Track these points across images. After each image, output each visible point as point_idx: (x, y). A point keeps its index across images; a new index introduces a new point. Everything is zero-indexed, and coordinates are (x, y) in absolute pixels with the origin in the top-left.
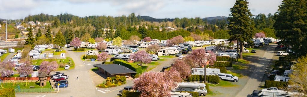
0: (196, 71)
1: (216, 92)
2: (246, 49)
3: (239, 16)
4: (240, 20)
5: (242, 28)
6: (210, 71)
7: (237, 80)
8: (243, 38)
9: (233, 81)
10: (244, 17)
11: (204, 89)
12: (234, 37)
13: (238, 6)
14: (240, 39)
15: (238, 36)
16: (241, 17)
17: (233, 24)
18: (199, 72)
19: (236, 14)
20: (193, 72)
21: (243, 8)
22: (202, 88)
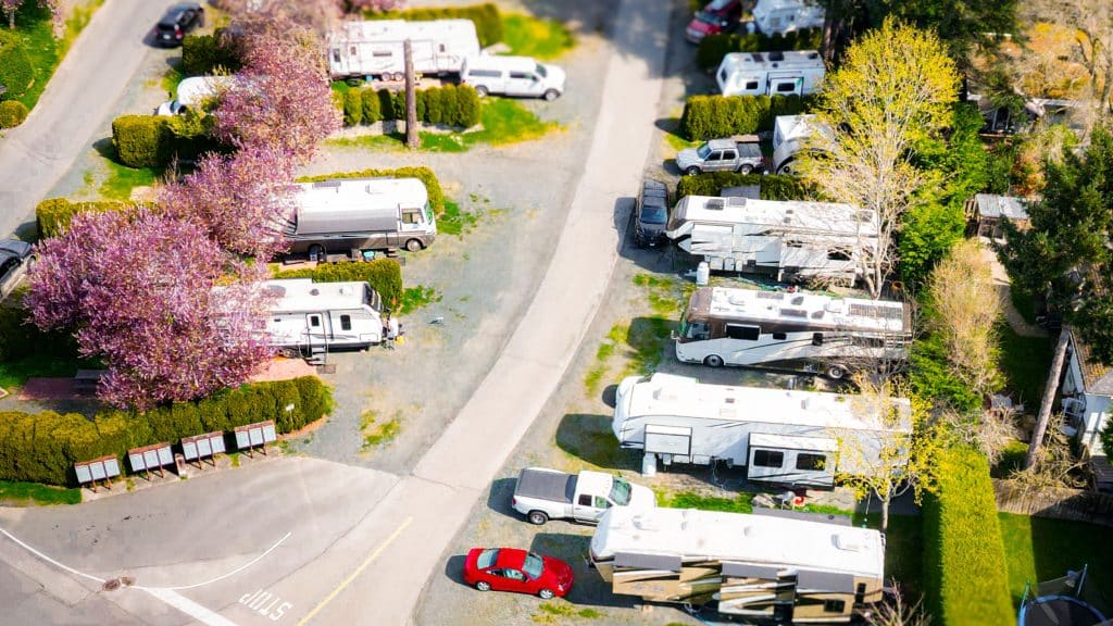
0: (354, 51)
1: (474, 199)
6: (428, 44)
7: (560, 89)
9: (544, 98)
11: (420, 221)
18: (370, 56)
20: (337, 58)
22: (411, 215)
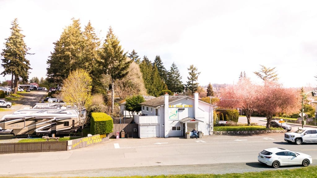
2: (20, 89)
3: (15, 47)
4: (16, 51)
5: (17, 60)
8: (18, 70)
9: (6, 107)
10: (20, 49)
12: (9, 70)
13: (14, 37)
14: (15, 71)
15: (13, 69)
16: (17, 49)
17: (7, 55)
19: (12, 45)
21: (19, 40)
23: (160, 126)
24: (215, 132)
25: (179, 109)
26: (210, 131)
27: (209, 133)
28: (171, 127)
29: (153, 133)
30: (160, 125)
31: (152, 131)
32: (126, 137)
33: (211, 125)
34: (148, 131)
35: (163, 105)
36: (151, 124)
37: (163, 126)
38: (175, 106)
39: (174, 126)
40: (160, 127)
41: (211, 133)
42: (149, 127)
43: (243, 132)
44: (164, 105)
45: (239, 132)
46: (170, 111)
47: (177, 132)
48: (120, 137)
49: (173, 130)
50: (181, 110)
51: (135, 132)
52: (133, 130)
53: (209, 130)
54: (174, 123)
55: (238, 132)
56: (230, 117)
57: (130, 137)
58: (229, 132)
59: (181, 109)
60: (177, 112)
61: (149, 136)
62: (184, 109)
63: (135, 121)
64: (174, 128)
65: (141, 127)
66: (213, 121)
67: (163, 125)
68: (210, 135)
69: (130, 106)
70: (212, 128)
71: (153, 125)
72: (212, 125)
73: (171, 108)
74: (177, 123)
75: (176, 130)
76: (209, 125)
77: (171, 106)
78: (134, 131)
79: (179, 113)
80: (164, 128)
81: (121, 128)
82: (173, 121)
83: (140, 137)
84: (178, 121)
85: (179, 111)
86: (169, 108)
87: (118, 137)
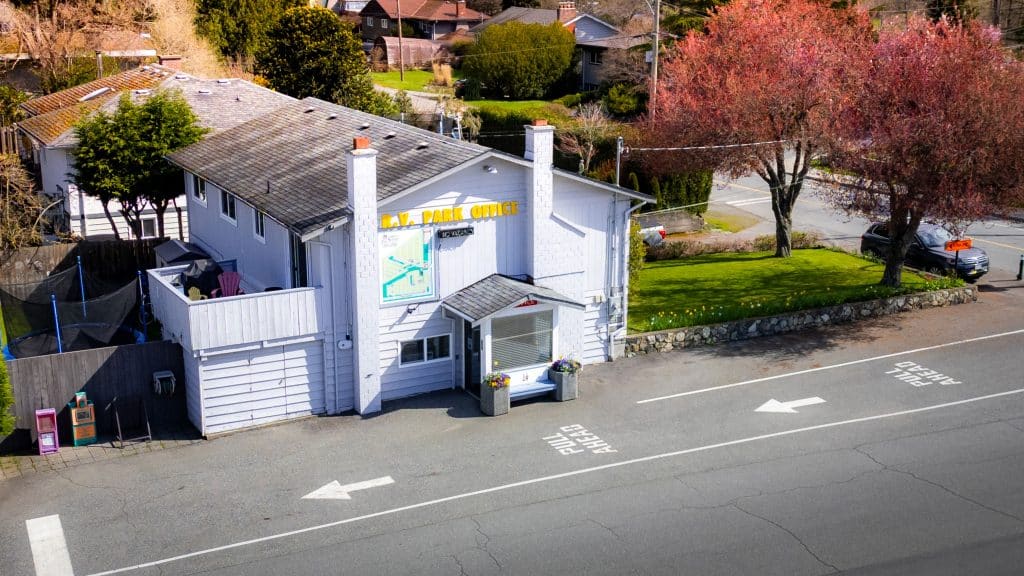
23: (328, 347)
24: (635, 341)
25: (440, 234)
26: (609, 340)
27: (606, 349)
28: (394, 345)
29: (282, 392)
30: (328, 339)
31: (275, 384)
32: (105, 432)
33: (618, 305)
34: (255, 387)
35: (345, 220)
36: (269, 341)
37: (348, 344)
38: (414, 215)
39: (410, 337)
40: (329, 356)
41: (617, 352)
42: (255, 360)
43: (774, 321)
44: (351, 215)
45: (759, 328)
46: (384, 252)
47: (428, 368)
48: (65, 438)
49: (404, 360)
50: (449, 235)
51: (166, 392)
52: (152, 383)
53: (604, 337)
54: (409, 318)
55: (753, 328)
56: (669, 189)
57: (134, 432)
58: (706, 331)
59: (451, 233)
60: (426, 251)
61: (256, 414)
62: (469, 231)
63: (156, 315)
64: (411, 351)
65: (201, 368)
66: (626, 283)
67: (348, 338)
68: (609, 359)
69: (105, 171)
70: (620, 319)
71: (283, 349)
72: (621, 303)
73: (395, 233)
74: (427, 317)
75: (421, 358)
76: (607, 310)
77: (394, 220)
78: (158, 386)
79: (443, 254)
80: (352, 356)
81: (63, 381)
82: (404, 309)
83: (205, 431)
84: (434, 307)
85: (438, 247)
86: (380, 229)
87: (47, 441)
